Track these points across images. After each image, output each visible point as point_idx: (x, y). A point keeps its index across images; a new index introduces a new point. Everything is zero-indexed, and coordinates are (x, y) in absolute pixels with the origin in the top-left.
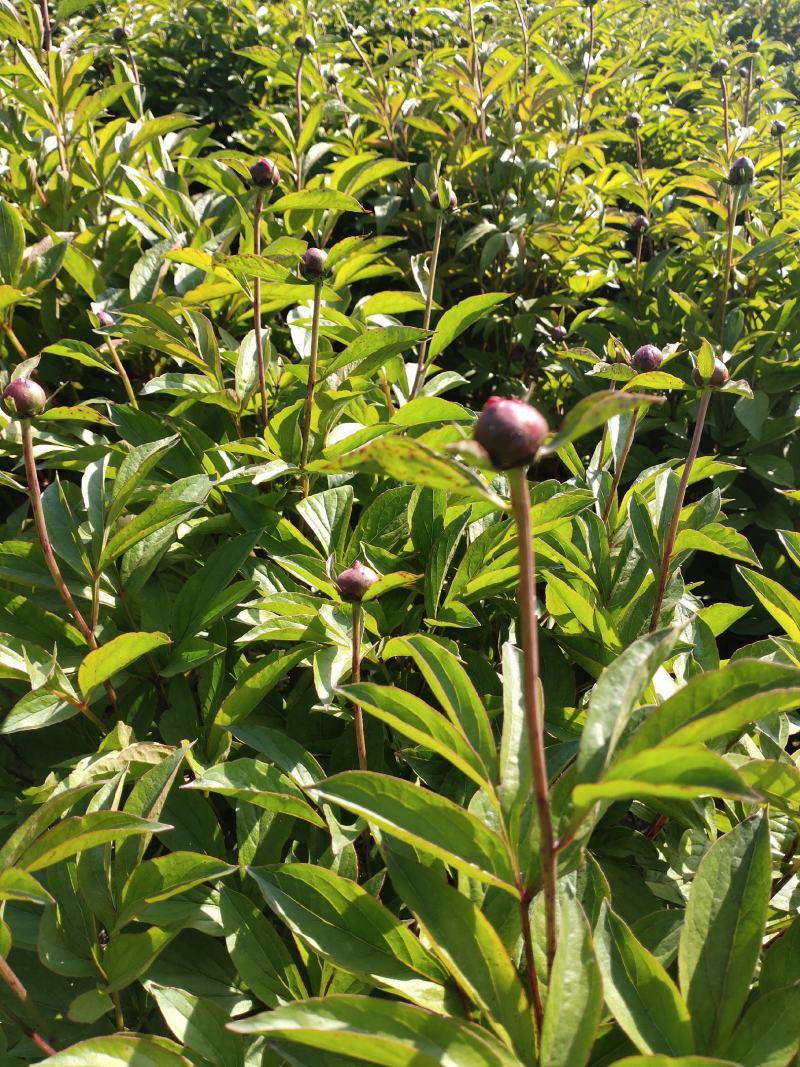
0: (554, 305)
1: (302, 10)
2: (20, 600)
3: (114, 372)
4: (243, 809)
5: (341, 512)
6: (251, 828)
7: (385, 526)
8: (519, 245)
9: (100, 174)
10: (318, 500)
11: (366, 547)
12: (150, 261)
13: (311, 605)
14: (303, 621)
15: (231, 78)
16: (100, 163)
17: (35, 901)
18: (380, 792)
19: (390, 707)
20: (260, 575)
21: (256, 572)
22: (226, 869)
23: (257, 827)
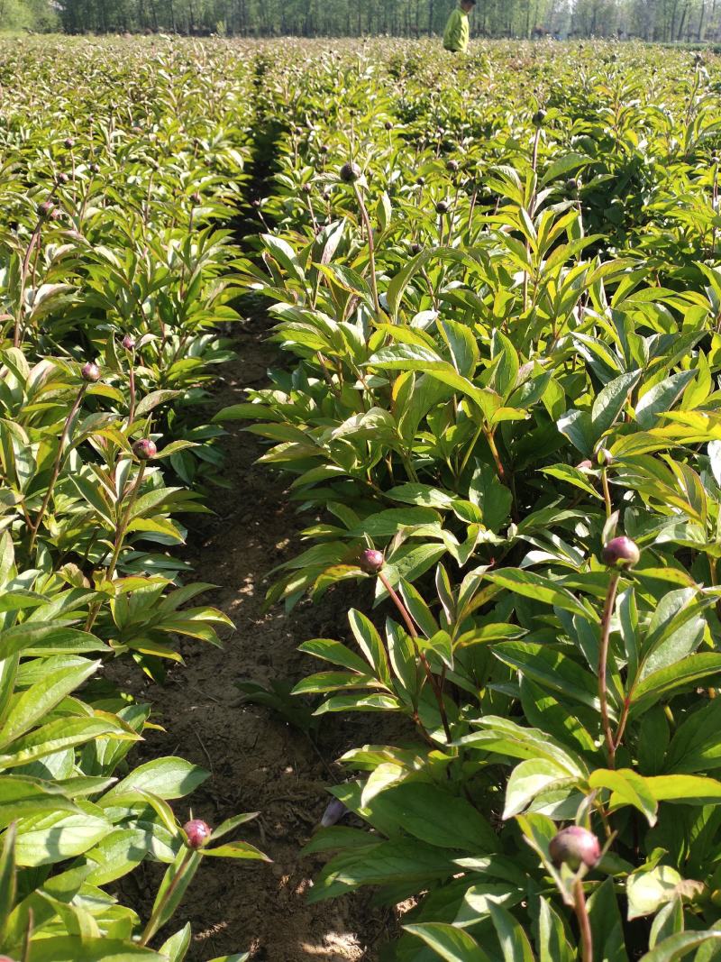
1: (683, 145)
3: (599, 496)
9: (556, 307)
12: (609, 391)
15: (613, 201)
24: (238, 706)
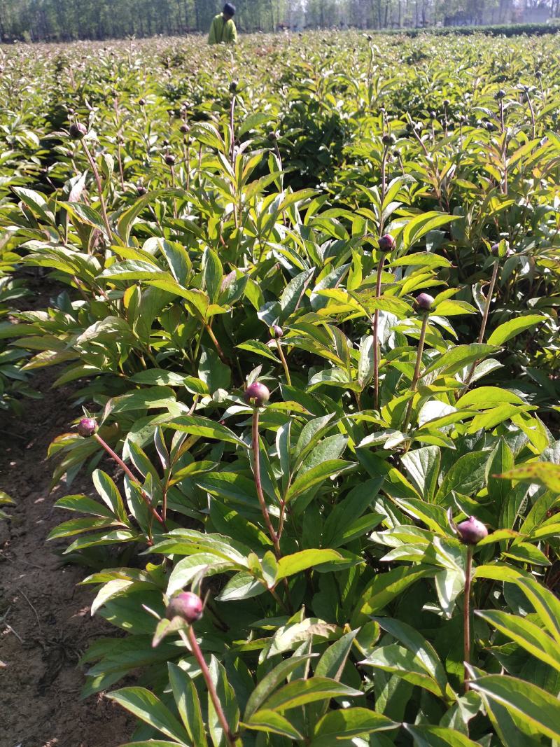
0: (554, 305)
1: (368, 102)
2: (234, 513)
3: (279, 361)
4: (377, 674)
5: (431, 464)
6: (383, 688)
7: (465, 477)
8: (530, 264)
9: (259, 228)
10: (415, 454)
11: (456, 495)
12: (293, 286)
13: (422, 535)
14: (421, 547)
16: (259, 221)
17: (289, 736)
18: (515, 690)
19: (517, 630)
20: (380, 508)
21: (377, 504)
22: (391, 724)
23: (387, 688)
24: (58, 569)
